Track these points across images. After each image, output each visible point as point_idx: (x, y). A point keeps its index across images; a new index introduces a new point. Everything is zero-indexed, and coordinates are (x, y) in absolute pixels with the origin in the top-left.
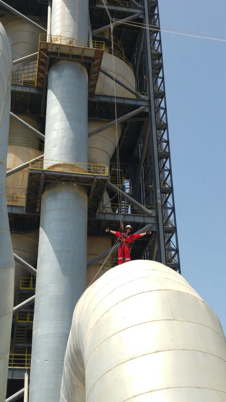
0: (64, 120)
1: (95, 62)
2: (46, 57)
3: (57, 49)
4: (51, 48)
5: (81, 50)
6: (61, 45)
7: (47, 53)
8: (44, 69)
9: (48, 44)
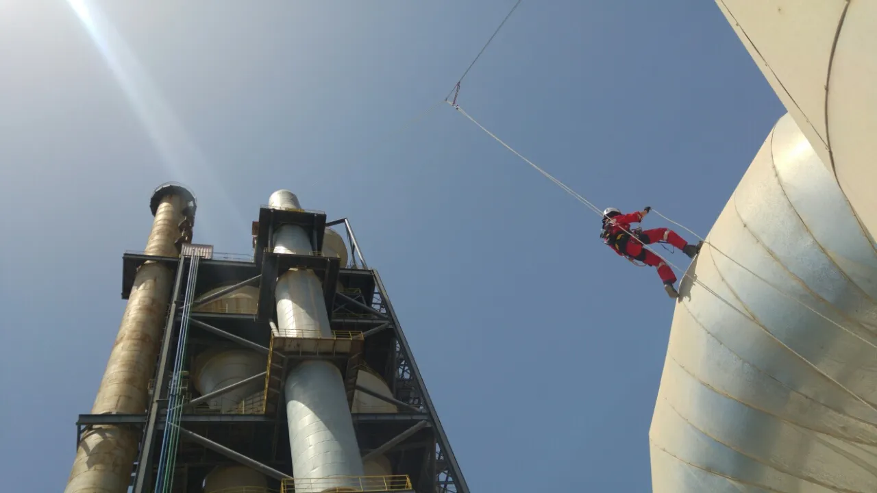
1: (353, 357)
2: (283, 359)
3: (298, 345)
4: (290, 346)
5: (332, 343)
6: (305, 339)
7: (285, 353)
8: (279, 379)
9: (285, 339)
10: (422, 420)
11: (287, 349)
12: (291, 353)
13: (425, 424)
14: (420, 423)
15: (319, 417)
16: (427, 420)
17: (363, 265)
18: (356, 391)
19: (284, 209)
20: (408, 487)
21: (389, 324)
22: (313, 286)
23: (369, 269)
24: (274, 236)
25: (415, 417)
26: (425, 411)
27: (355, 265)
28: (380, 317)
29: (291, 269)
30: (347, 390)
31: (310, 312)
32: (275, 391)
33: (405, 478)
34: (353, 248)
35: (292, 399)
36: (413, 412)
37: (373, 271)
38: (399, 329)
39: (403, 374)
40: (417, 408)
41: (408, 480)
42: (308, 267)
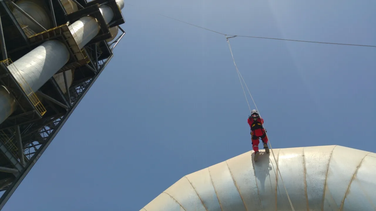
0: (41, 66)
1: (78, 63)
2: (60, 34)
3: (69, 37)
4: (67, 34)
5: (79, 51)
6: (73, 38)
7: (62, 33)
8: (49, 36)
9: (68, 30)
10: (68, 106)
11: (65, 33)
12: (64, 36)
13: (67, 108)
14: (66, 106)
15: (45, 62)
16: (69, 108)
17: (112, 49)
18: (62, 73)
19: (117, 4)
20: (42, 114)
21: (96, 72)
22: (94, 32)
23: (112, 52)
24: (104, 6)
25: (67, 103)
26: (72, 105)
27: (110, 46)
28: (97, 67)
29: (96, 19)
30: (62, 69)
31: (84, 36)
32: (42, 37)
33: (45, 111)
34: (116, 41)
35: (44, 46)
36: (68, 101)
37: (112, 54)
38: (96, 77)
39: (77, 89)
40: (71, 101)
41: (45, 112)
42: (101, 26)
